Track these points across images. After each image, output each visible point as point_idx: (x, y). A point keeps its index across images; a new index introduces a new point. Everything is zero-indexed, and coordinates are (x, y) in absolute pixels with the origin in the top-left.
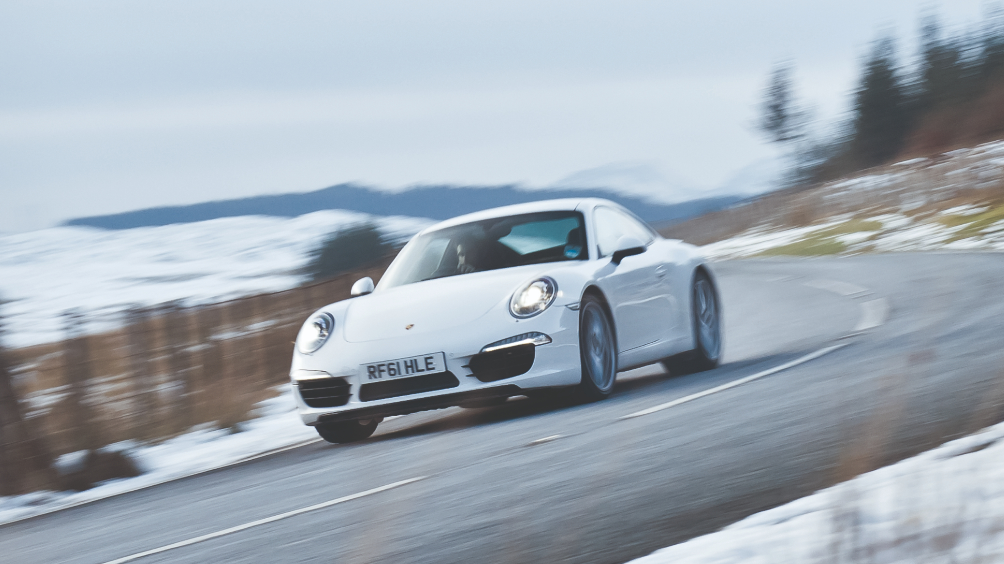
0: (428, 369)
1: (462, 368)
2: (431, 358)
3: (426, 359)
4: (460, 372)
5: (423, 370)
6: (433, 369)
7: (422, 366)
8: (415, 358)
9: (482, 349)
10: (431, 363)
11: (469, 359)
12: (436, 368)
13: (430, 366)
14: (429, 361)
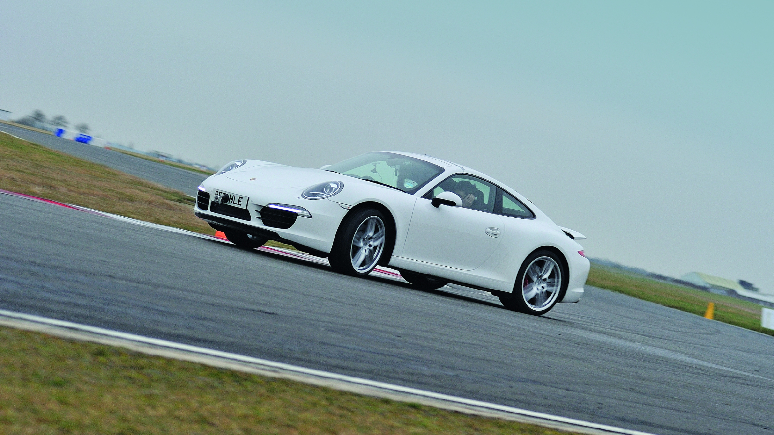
0: (238, 204)
1: (255, 211)
2: (242, 198)
3: (240, 198)
4: (253, 213)
5: (236, 204)
6: (240, 205)
7: (236, 201)
8: (235, 195)
9: (268, 205)
10: (241, 201)
11: (261, 208)
12: (241, 205)
13: (240, 203)
14: (240, 199)
